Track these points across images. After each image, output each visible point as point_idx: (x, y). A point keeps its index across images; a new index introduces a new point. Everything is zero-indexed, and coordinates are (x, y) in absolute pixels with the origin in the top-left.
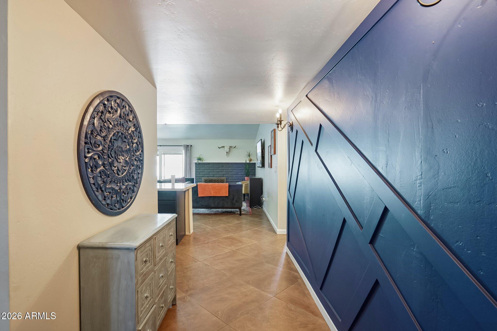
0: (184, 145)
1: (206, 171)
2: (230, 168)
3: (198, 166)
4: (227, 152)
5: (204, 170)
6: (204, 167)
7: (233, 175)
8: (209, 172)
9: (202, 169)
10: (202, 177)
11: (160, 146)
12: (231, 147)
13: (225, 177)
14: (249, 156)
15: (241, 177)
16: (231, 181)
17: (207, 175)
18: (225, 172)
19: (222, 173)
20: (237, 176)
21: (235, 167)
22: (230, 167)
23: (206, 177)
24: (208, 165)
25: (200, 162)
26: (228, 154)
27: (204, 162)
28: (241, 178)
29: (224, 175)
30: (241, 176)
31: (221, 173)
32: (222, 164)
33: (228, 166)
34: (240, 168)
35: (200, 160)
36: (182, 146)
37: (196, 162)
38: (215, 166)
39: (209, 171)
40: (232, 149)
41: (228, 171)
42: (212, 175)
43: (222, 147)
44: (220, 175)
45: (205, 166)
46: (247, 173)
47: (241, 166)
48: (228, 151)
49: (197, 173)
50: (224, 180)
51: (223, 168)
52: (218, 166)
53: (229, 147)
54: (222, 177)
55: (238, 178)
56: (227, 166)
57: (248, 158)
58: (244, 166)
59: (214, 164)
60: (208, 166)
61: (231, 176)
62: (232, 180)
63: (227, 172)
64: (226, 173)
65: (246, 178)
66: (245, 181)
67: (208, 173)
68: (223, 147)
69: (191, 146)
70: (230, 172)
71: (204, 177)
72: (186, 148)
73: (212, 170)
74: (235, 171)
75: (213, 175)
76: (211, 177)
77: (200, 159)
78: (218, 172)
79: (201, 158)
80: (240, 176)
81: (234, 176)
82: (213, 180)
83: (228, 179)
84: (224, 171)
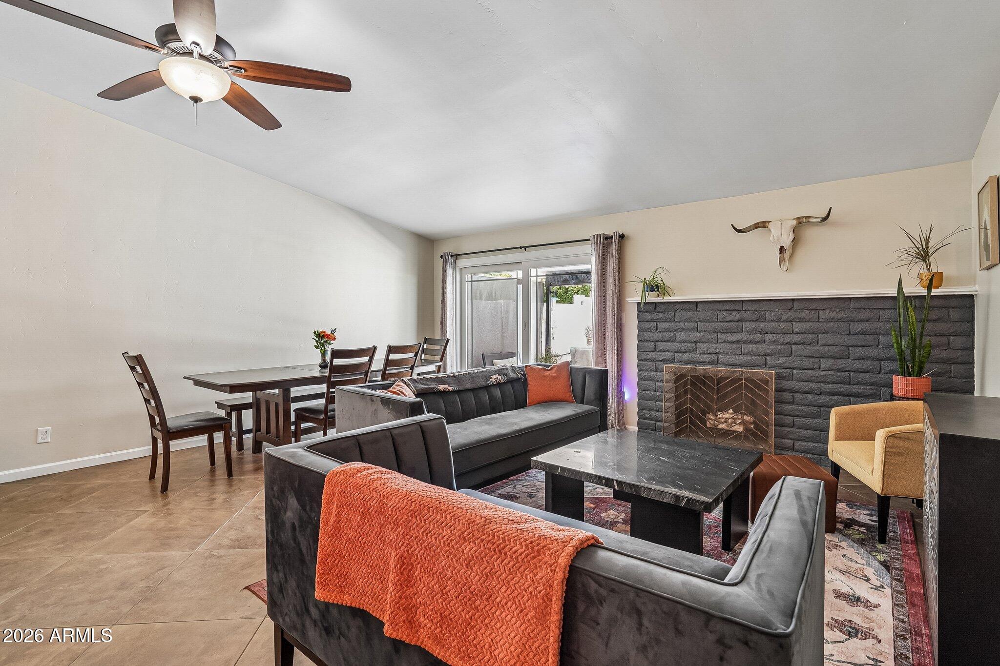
0: (597, 237)
1: (681, 336)
2: (797, 327)
3: (648, 316)
4: (782, 249)
5: (672, 334)
6: (673, 320)
7: (817, 360)
8: (696, 342)
9: (666, 330)
10: (665, 361)
11: (525, 248)
12: (802, 223)
13: (770, 368)
14: (924, 255)
15: (869, 372)
16: (804, 389)
17: (686, 356)
18: (774, 342)
19: (755, 346)
20: (841, 363)
21: (827, 320)
22: (801, 320)
23: (680, 362)
24: (689, 310)
25: (652, 298)
26: (791, 256)
27: (667, 299)
28: (867, 377)
29: (769, 358)
30: (867, 365)
31: (751, 347)
32: (755, 307)
33: (790, 315)
34: (860, 327)
35: (652, 290)
36: (589, 240)
37: (639, 299)
38: (721, 316)
39: (695, 336)
40: (811, 234)
41: (788, 338)
42: (706, 357)
43: (756, 226)
44: (745, 358)
45: (679, 315)
46: (907, 353)
47: (867, 314)
48: (787, 242)
49: (646, 344)
50: (766, 382)
51: (762, 326)
52: (738, 317)
53: (795, 222)
54: (759, 366)
55: (846, 374)
56: (784, 317)
57: (919, 267)
58: (887, 314)
59: (719, 307)
60: (689, 314)
61: (806, 363)
62: (812, 386)
63: (783, 344)
64: (779, 347)
65: (899, 384)
66: (892, 398)
67: (689, 345)
68: (763, 225)
69: (622, 237)
70: (801, 347)
71: (672, 361)
72: (603, 248)
73: (709, 336)
74: (831, 339)
75: (714, 357)
76: (703, 363)
77: (653, 287)
78: (738, 342)
79: (657, 286)
80: (857, 365)
81: (825, 363)
82: (711, 379)
83: (790, 378)
84: (770, 337)
